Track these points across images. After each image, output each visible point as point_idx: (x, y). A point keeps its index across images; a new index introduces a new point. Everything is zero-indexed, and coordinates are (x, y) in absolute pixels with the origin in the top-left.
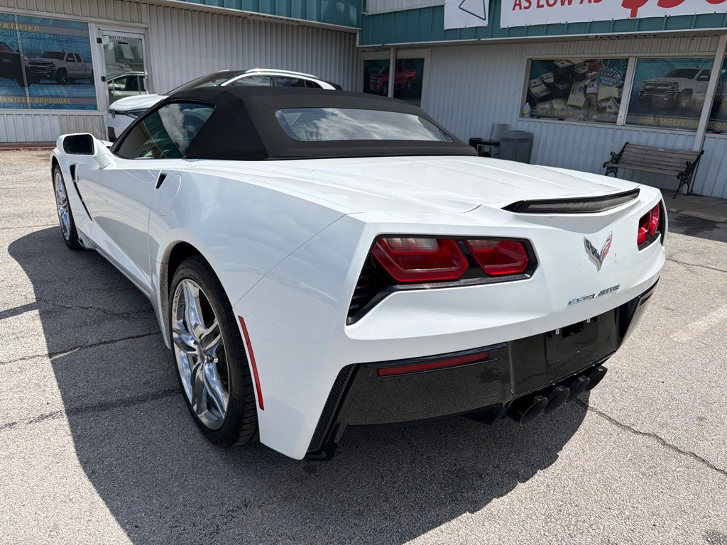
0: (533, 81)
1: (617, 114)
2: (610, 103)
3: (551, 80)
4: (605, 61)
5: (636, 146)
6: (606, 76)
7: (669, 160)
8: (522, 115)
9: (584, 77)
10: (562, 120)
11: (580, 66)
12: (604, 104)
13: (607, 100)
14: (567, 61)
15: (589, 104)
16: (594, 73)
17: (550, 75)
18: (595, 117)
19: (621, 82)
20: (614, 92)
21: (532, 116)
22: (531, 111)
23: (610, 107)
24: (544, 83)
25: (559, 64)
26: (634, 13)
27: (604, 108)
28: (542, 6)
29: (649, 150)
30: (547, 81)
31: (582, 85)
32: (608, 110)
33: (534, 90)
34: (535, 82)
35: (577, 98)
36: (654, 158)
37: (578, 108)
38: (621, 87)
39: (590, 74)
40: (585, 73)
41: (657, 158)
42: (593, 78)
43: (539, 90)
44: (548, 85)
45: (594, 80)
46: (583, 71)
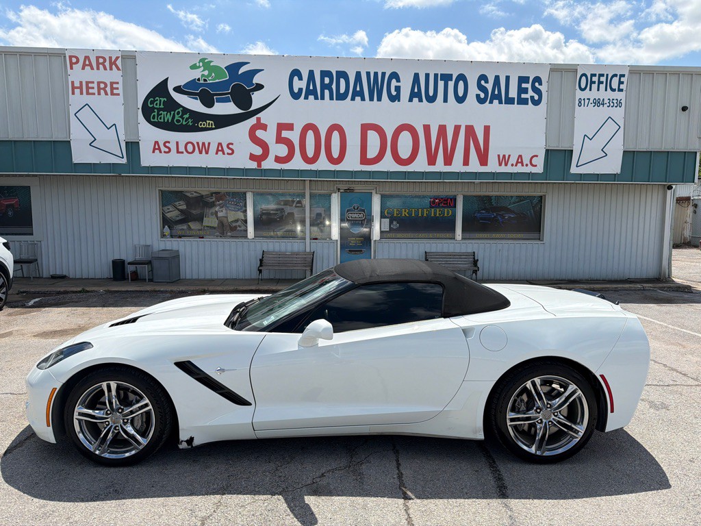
0: (165, 208)
1: (246, 231)
2: (239, 223)
3: (184, 207)
4: (228, 194)
5: (269, 253)
6: (231, 204)
7: (296, 259)
8: (163, 236)
9: (213, 205)
10: (203, 238)
11: (207, 196)
12: (234, 224)
13: (237, 221)
14: (195, 192)
15: (221, 224)
16: (221, 202)
17: (182, 203)
18: (229, 234)
19: (244, 208)
20: (240, 215)
21: (172, 236)
22: (171, 232)
23: (240, 226)
24: (178, 210)
25: (188, 195)
26: (259, 165)
27: (236, 227)
28: (182, 153)
29: (280, 255)
30: (180, 207)
31: (213, 210)
32: (238, 228)
33: (168, 215)
34: (168, 209)
35: (210, 221)
36: (286, 259)
37: (214, 228)
38: (245, 211)
39: (218, 203)
40: (214, 202)
41: (289, 259)
42: (221, 206)
43: (173, 214)
44: (181, 211)
45: (222, 207)
46: (211, 200)
